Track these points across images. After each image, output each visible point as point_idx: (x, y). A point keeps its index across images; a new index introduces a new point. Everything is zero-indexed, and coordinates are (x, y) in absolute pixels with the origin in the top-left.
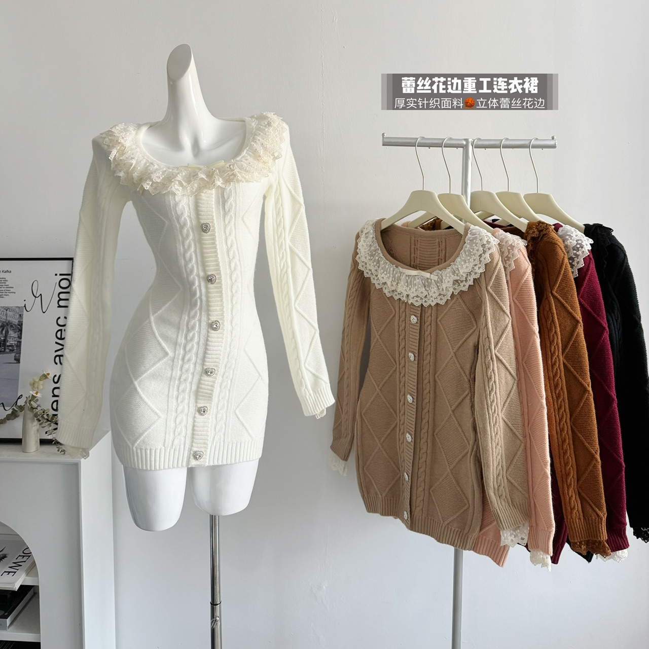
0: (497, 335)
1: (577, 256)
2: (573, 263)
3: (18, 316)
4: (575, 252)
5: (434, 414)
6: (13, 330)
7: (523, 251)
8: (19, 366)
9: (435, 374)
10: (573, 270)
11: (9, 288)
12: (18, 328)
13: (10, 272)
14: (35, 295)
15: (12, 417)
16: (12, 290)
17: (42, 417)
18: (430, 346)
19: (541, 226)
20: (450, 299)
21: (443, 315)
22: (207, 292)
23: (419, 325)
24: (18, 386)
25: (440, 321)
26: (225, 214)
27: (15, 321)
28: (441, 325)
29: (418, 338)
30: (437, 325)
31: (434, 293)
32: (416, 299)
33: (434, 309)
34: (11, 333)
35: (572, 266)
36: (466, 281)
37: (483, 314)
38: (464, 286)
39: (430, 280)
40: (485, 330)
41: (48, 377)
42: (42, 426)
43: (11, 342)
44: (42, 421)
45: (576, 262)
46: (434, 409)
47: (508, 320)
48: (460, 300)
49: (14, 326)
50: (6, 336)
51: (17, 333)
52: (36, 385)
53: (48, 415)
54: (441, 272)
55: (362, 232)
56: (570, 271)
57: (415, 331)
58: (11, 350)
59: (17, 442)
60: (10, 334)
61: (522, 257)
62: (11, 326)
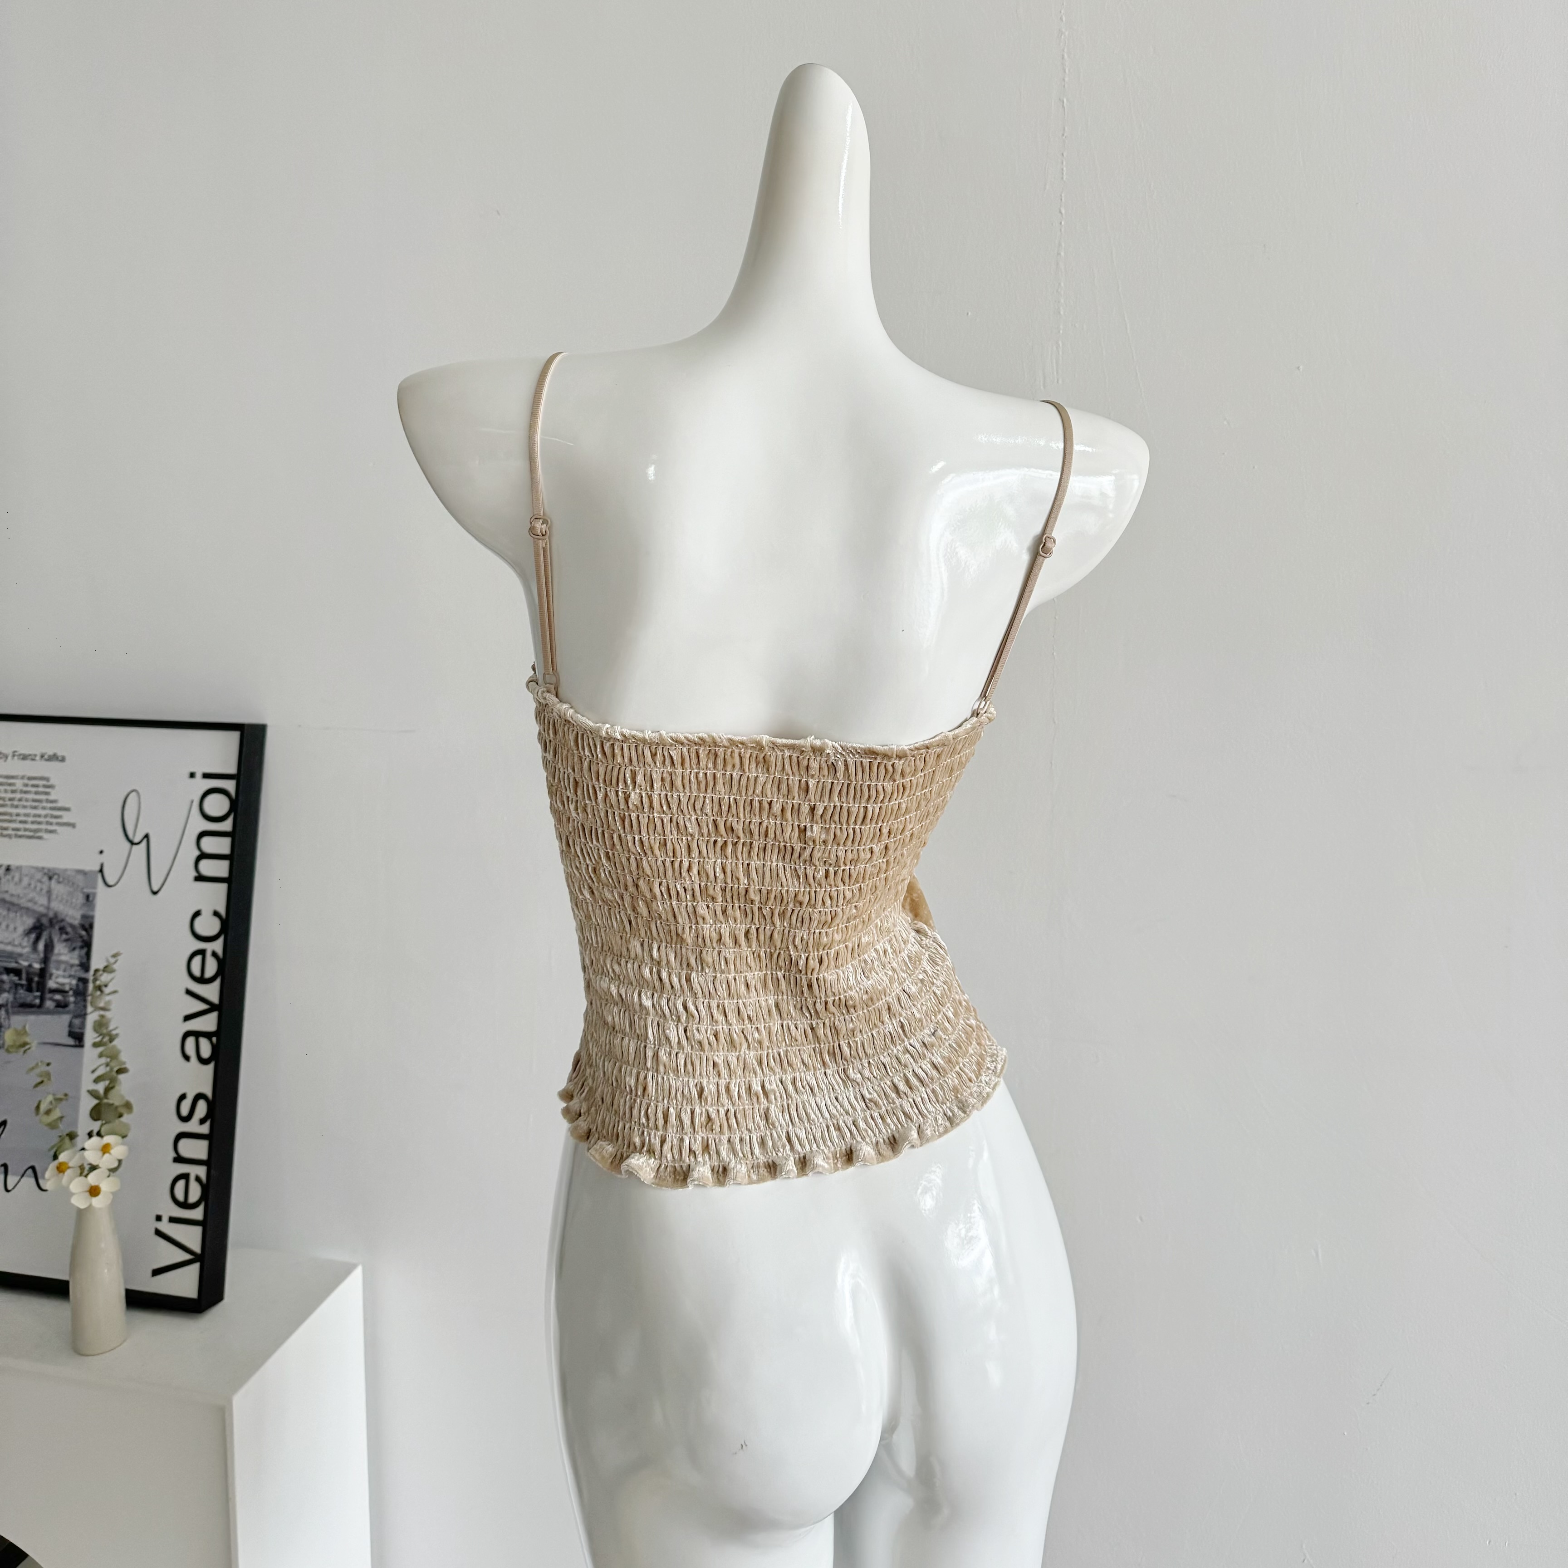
3: (80, 899)
6: (66, 940)
8: (81, 1055)
11: (60, 809)
12: (81, 937)
13: (63, 759)
14: (131, 836)
16: (66, 817)
27: (73, 915)
34: (64, 954)
43: (61, 980)
49: (69, 929)
50: (46, 960)
51: (77, 952)
58: (58, 1005)
60: (60, 954)
62: (62, 930)
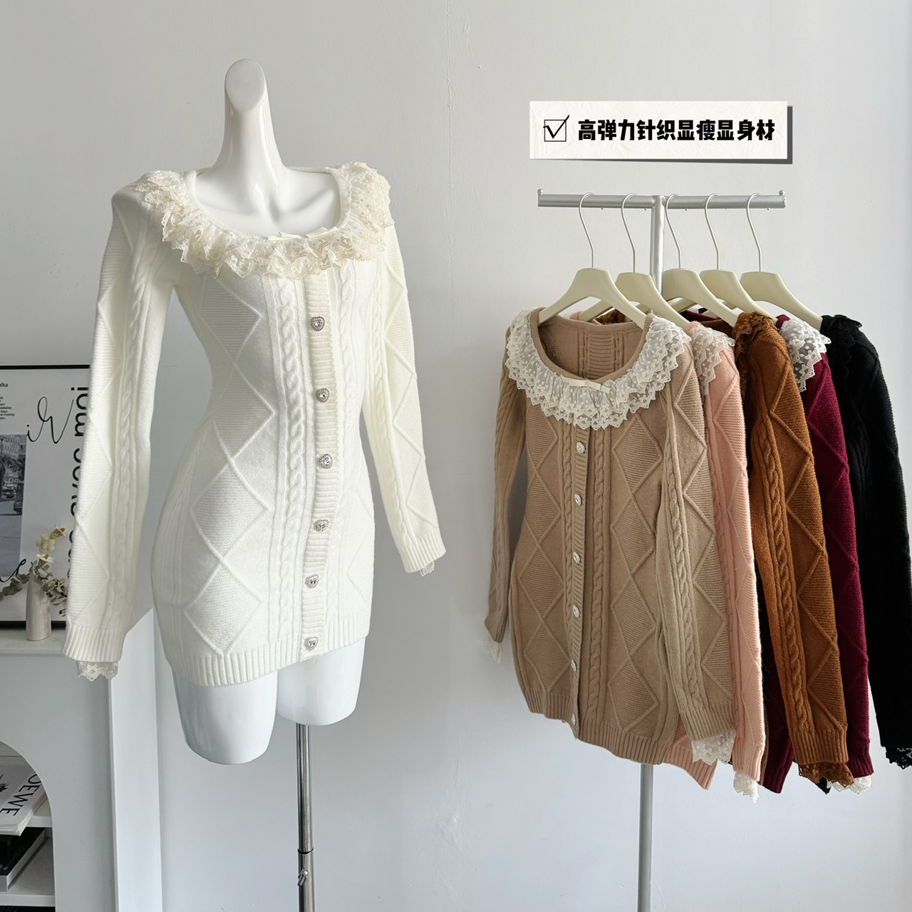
0: (687, 469)
1: (806, 361)
2: (800, 372)
3: (18, 448)
4: (802, 355)
5: (610, 579)
6: (11, 467)
7: (728, 354)
8: (21, 519)
9: (610, 523)
10: (799, 382)
11: (6, 408)
12: (19, 465)
13: (7, 385)
14: (43, 418)
15: (12, 591)
16: (9, 411)
17: (55, 590)
18: (602, 484)
19: (756, 319)
20: (626, 419)
21: (618, 441)
22: (316, 414)
23: (586, 455)
24: (19, 548)
25: (615, 450)
26: (342, 303)
27: (15, 455)
28: (616, 456)
29: (585, 473)
30: (611, 456)
31: (606, 411)
32: (582, 419)
33: (607, 433)
35: (798, 376)
36: (647, 394)
37: (667, 441)
38: (645, 401)
39: (600, 394)
40: (670, 463)
41: (63, 533)
42: (55, 602)
43: (9, 485)
44: (54, 597)
45: (803, 370)
46: (610, 571)
47: (702, 449)
48: (640, 421)
49: (13, 462)
51: (17, 472)
52: (45, 547)
53: (62, 587)
54: (614, 383)
55: (514, 327)
56: (795, 383)
57: (581, 463)
58: (8, 497)
59: (19, 626)
60: (8, 474)
61: (726, 362)
62: (9, 463)
